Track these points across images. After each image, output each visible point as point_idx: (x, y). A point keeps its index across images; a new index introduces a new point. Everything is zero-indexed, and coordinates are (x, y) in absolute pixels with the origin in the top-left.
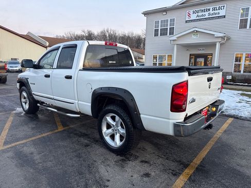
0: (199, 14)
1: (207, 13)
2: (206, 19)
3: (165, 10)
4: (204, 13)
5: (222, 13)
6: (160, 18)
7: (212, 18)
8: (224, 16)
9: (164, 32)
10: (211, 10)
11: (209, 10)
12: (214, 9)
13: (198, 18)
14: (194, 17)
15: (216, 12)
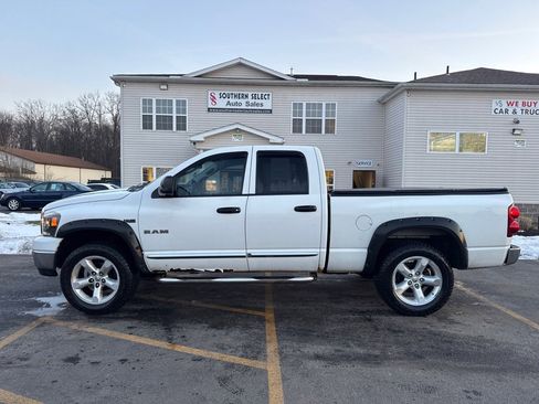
0: (232, 100)
1: (243, 101)
2: (243, 111)
3: (163, 81)
4: (239, 101)
5: (267, 105)
6: (155, 94)
7: (253, 111)
8: (271, 111)
9: (164, 123)
10: (250, 97)
11: (247, 96)
12: (254, 97)
13: (229, 107)
14: (221, 103)
15: (257, 101)
